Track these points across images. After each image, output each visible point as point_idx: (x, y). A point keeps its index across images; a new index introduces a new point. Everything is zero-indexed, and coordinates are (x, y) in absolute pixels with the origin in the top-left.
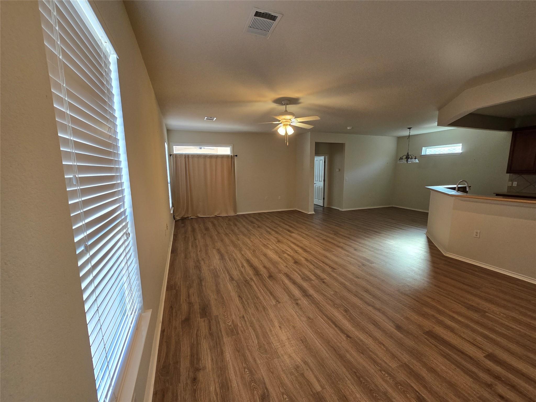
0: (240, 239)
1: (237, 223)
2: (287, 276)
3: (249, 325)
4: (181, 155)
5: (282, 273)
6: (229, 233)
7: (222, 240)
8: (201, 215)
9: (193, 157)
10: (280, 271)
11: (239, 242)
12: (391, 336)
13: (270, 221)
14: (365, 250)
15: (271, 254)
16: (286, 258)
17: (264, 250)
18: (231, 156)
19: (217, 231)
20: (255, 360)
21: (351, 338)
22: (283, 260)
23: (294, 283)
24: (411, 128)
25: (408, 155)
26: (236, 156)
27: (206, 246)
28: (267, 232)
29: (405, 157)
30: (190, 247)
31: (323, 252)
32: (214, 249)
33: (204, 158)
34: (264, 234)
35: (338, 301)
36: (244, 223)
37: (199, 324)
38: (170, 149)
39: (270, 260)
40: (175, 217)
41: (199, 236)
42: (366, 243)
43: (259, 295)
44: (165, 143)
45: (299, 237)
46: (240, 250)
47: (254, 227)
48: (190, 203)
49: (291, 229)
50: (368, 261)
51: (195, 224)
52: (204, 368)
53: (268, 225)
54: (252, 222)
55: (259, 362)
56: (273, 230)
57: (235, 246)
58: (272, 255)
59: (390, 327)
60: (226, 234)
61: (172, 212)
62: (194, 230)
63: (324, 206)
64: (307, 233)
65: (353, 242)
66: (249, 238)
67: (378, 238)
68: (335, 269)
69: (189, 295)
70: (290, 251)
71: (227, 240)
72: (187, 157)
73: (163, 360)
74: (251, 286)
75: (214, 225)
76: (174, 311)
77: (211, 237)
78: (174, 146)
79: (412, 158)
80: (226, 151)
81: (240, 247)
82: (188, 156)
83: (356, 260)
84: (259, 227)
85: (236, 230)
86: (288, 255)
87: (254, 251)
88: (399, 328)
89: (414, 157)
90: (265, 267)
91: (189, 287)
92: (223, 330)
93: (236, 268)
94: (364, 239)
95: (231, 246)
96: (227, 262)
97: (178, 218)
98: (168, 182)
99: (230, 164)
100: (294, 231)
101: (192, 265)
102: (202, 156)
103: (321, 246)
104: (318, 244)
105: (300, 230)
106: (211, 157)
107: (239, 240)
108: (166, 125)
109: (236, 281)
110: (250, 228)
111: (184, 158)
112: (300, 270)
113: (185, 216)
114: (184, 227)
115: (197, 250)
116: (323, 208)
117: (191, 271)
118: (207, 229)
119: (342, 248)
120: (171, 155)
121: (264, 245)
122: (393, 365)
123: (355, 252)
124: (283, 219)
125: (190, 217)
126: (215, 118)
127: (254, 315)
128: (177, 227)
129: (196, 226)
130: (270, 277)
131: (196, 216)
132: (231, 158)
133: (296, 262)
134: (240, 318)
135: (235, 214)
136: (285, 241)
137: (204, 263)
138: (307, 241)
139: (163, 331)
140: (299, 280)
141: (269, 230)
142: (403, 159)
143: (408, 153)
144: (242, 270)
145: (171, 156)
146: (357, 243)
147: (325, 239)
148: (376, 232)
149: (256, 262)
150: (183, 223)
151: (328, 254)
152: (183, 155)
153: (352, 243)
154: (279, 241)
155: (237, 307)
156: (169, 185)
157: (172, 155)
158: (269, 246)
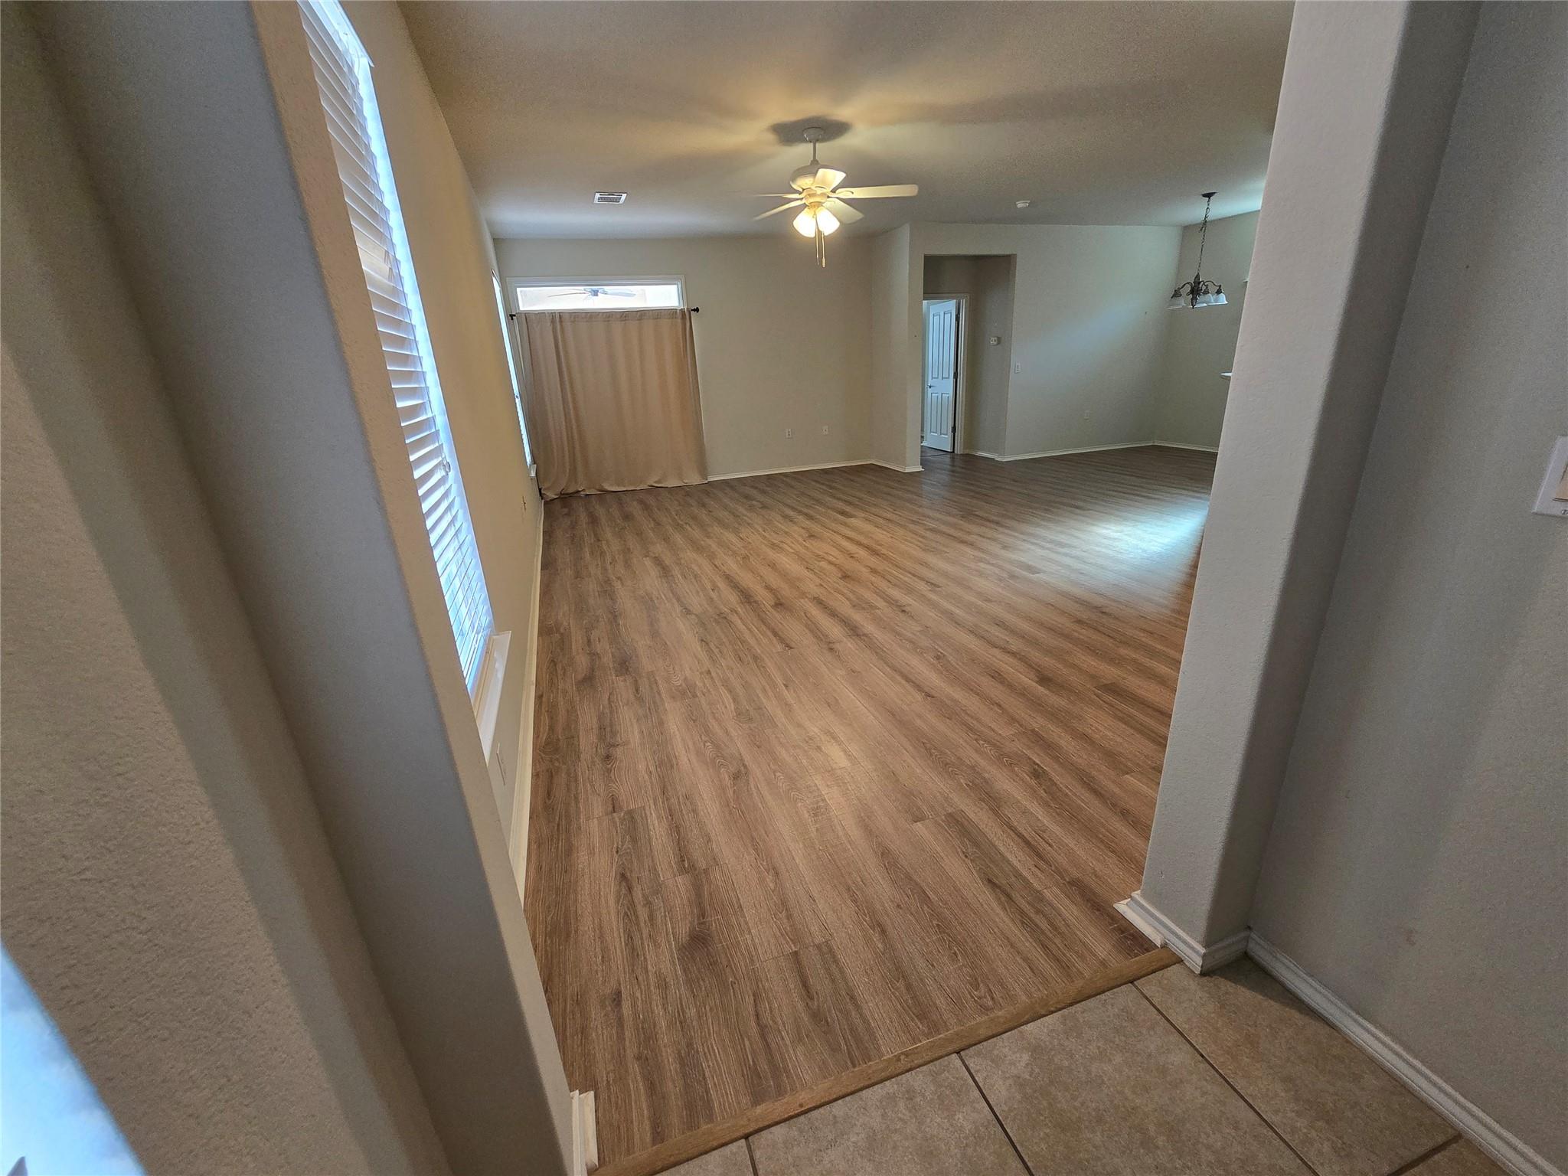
0: (712, 535)
1: (707, 500)
2: (819, 602)
3: (719, 684)
4: (541, 315)
5: (807, 597)
6: (686, 523)
7: (666, 540)
8: (612, 485)
9: (574, 318)
10: (803, 595)
11: (709, 542)
12: (1023, 693)
13: (796, 492)
14: (1029, 546)
15: (785, 562)
16: (822, 570)
17: (772, 555)
18: (682, 311)
19: (654, 520)
20: (727, 732)
21: (933, 697)
22: (815, 573)
23: (833, 614)
24: (1212, 194)
25: (1197, 282)
26: (694, 310)
27: (627, 551)
28: (786, 517)
29: (1188, 288)
30: (588, 556)
31: (921, 555)
32: (646, 556)
33: (605, 321)
34: (775, 522)
35: (925, 642)
36: (726, 500)
37: (613, 683)
38: (509, 299)
39: (784, 575)
40: (543, 492)
41: (608, 534)
42: (1038, 532)
43: (747, 636)
44: (494, 279)
45: (868, 527)
46: (712, 557)
47: (751, 508)
48: (578, 455)
49: (848, 509)
50: (1030, 569)
51: (597, 507)
52: (626, 743)
53: (789, 502)
54: (747, 497)
55: (734, 733)
56: (800, 512)
57: (698, 548)
58: (790, 565)
59: (1027, 680)
60: (678, 527)
61: (533, 474)
62: (594, 520)
63: (953, 452)
64: (889, 515)
65: (1006, 531)
66: (736, 532)
67: (1075, 520)
68: (939, 587)
69: (589, 641)
70: (835, 555)
71: (678, 539)
72: (558, 319)
73: (545, 735)
74: (730, 623)
75: (646, 507)
76: (559, 667)
77: (640, 534)
78: (518, 290)
79: (1206, 292)
80: (664, 296)
81: (712, 550)
82: (560, 317)
83: (998, 567)
84: (764, 507)
85: (703, 515)
86: (831, 563)
87: (745, 558)
88: (1044, 680)
89: (1213, 289)
90: (768, 588)
91: (588, 630)
92: (663, 691)
93: (698, 592)
94: (1038, 525)
95: (688, 551)
96: (677, 581)
97: (551, 495)
98: (515, 391)
99: (681, 333)
100: (855, 513)
101: (594, 590)
102: (601, 314)
103: (919, 543)
104: (912, 538)
105: (873, 510)
106: (625, 316)
107: (709, 537)
108: (490, 224)
109: (696, 615)
110: (741, 509)
111: (549, 324)
112: (853, 592)
113: (571, 490)
114: (568, 515)
115: (604, 560)
116: (953, 458)
117: (591, 601)
118: (627, 517)
119: (971, 544)
120: (512, 316)
121: (774, 544)
122: (1006, 732)
123: (1003, 552)
124: (831, 487)
125: (583, 490)
126: (624, 196)
127: (732, 669)
128: (549, 515)
129: (600, 511)
130: (779, 605)
131: (597, 487)
132: (682, 317)
133: (846, 577)
134: (701, 673)
135: (704, 478)
136: (827, 534)
137: (623, 584)
138: (885, 533)
139: (539, 698)
140: (845, 608)
141: (791, 513)
142: (1181, 295)
143: (1198, 276)
144: (714, 595)
145: (512, 319)
146: (1016, 534)
147: (934, 528)
148: (1077, 507)
149: (747, 580)
150: (565, 507)
151: (932, 559)
152: (547, 315)
153: (1003, 533)
154: (812, 536)
155: (696, 657)
156: (518, 401)
157: (515, 315)
158: (785, 546)
